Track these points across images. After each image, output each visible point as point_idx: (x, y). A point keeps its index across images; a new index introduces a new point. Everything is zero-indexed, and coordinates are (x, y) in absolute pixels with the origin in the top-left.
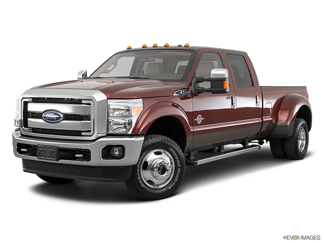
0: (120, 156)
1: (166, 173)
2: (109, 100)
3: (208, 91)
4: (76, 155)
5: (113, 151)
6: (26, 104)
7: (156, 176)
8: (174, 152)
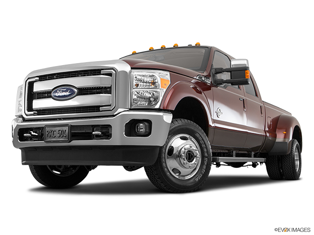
0: (147, 133)
1: (195, 160)
2: (133, 70)
3: (227, 82)
4: (93, 133)
5: (138, 129)
6: (31, 85)
7: (184, 163)
8: (200, 138)
